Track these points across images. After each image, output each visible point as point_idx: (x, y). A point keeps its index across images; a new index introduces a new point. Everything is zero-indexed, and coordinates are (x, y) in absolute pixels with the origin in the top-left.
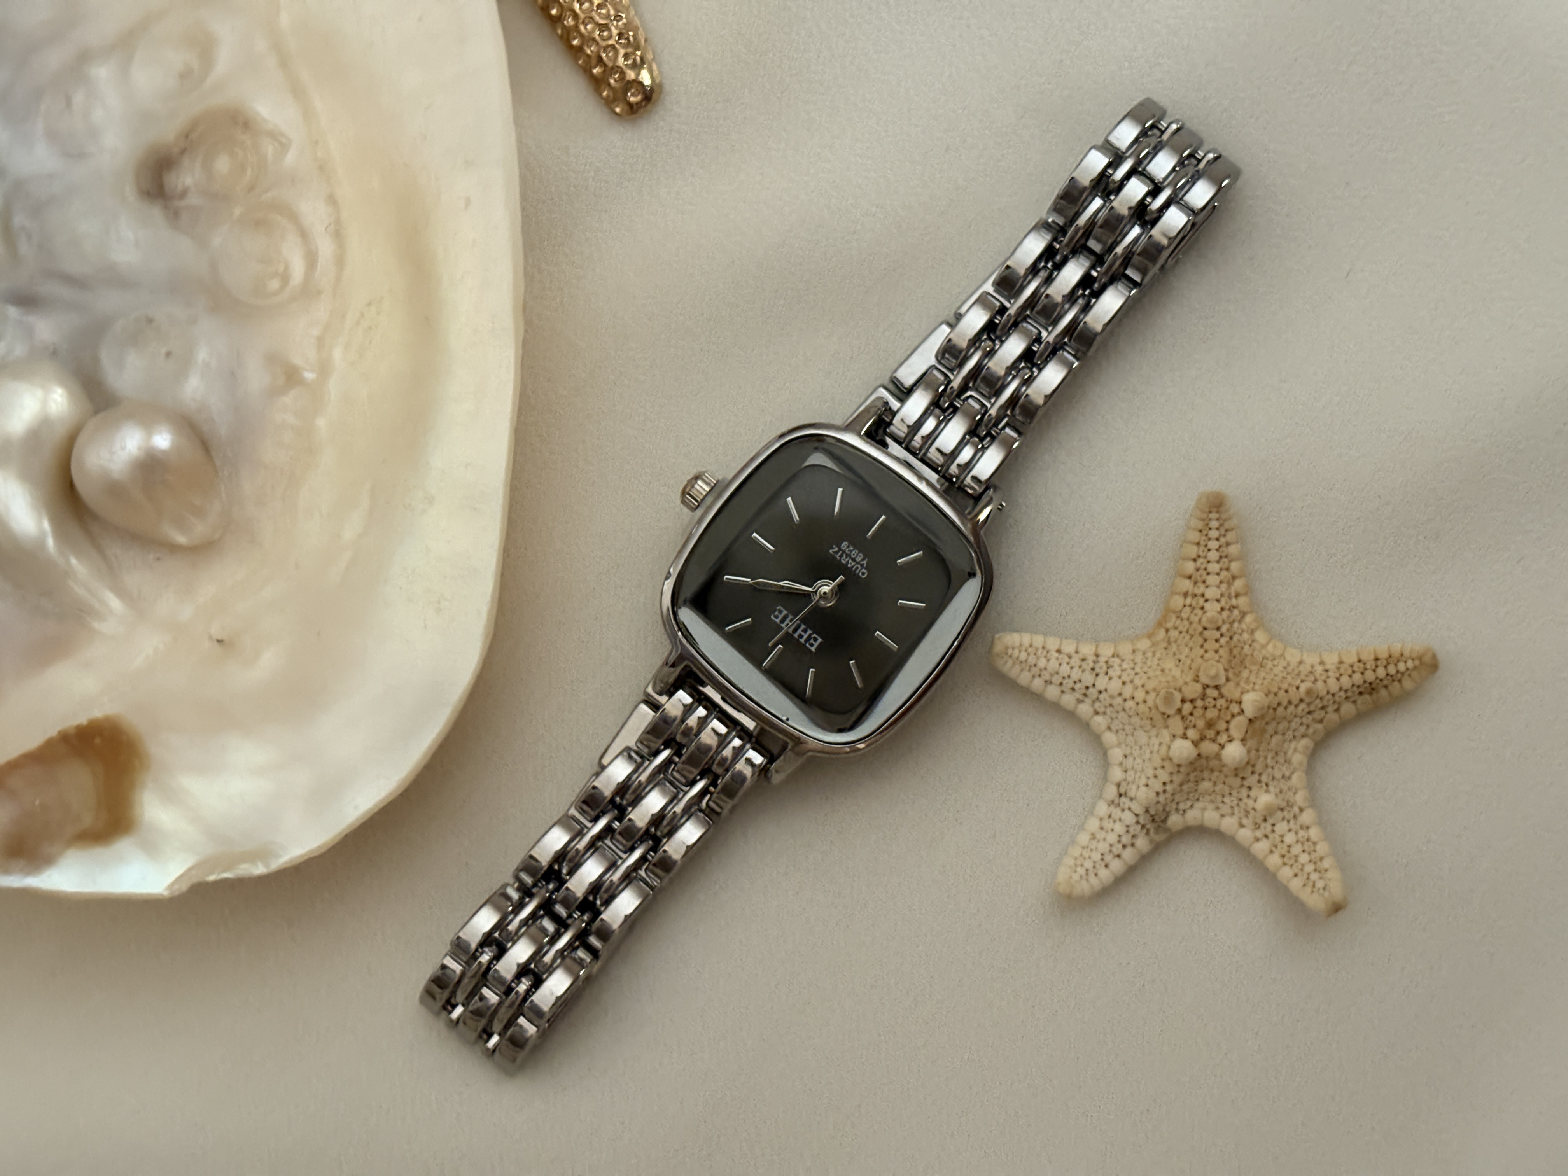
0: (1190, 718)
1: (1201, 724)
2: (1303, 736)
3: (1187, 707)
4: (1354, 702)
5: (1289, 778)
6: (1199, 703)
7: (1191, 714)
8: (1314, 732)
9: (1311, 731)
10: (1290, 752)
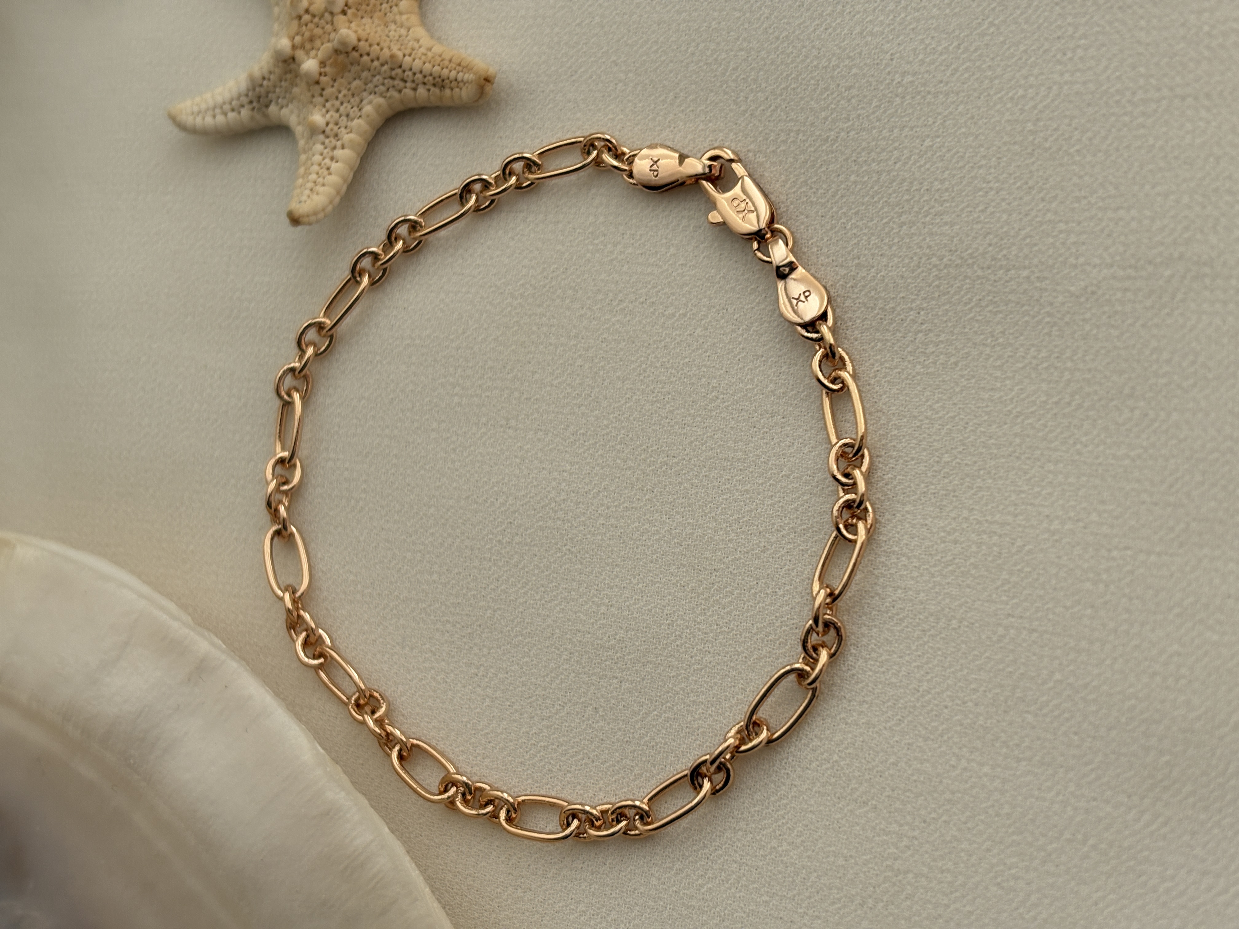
0: (304, 27)
1: (307, 34)
2: (381, 95)
3: (306, 17)
4: (429, 90)
5: (352, 120)
6: (316, 20)
7: (306, 25)
8: (390, 97)
9: (388, 94)
10: (364, 102)
